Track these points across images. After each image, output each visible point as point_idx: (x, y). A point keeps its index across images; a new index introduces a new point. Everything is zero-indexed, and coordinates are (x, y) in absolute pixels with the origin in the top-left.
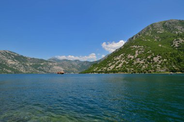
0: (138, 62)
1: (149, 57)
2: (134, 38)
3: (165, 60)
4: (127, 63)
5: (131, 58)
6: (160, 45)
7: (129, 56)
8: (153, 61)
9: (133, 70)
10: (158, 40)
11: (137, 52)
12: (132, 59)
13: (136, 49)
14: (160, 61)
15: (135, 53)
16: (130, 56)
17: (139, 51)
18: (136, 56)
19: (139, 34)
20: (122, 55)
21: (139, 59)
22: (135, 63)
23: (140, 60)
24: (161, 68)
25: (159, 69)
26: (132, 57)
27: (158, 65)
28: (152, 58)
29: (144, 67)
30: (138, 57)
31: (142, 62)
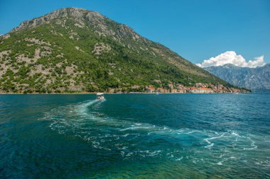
0: (38, 72)
1: (59, 65)
2: (34, 24)
3: (82, 73)
4: (15, 71)
5: (24, 63)
6: (77, 48)
7: (21, 58)
8: (65, 73)
9: (26, 88)
10: (75, 37)
11: (37, 51)
12: (26, 65)
13: (36, 46)
14: (75, 74)
15: (33, 54)
16: (24, 59)
17: (42, 51)
18: (35, 60)
19: (45, 19)
20: (5, 53)
21: (41, 66)
22: (32, 73)
23: (43, 69)
24: (76, 85)
25: (72, 87)
26: (28, 61)
27: (71, 80)
28: (64, 67)
29: (49, 81)
30: (38, 63)
31: (45, 72)
